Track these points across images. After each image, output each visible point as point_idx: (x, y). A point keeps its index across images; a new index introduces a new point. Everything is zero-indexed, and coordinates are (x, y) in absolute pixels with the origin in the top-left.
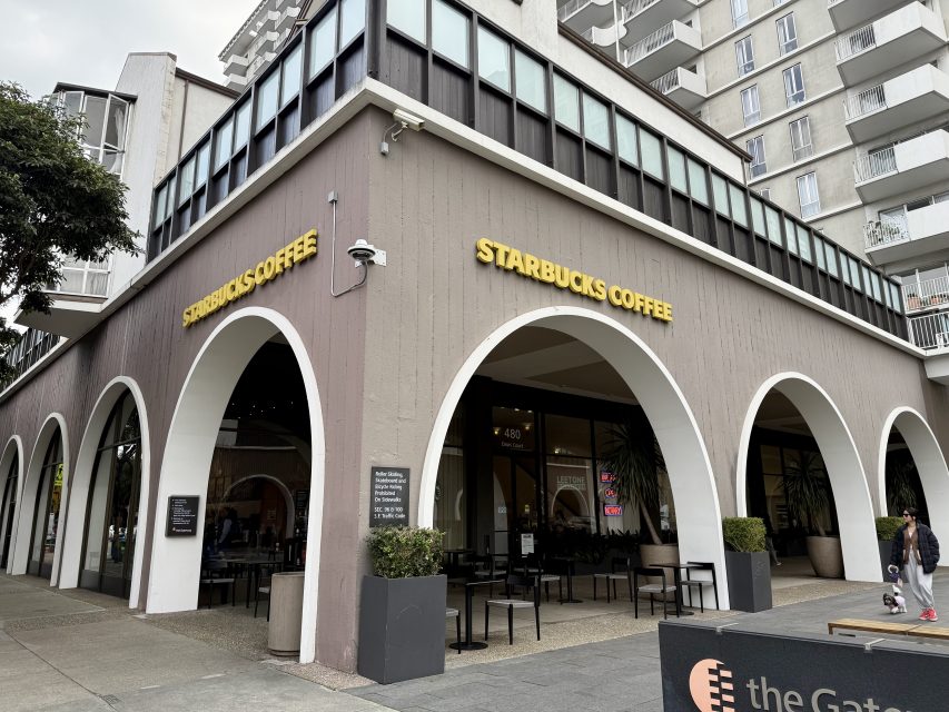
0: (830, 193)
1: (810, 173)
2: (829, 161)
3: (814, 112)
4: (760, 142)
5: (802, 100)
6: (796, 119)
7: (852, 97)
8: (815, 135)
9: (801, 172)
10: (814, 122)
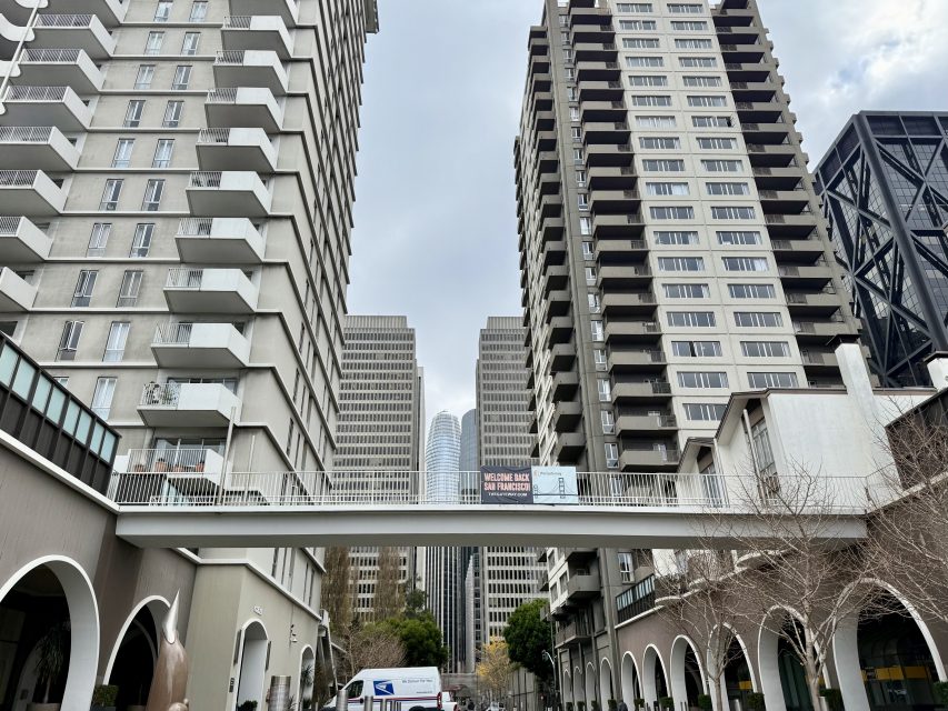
0: (135, 347)
1: (126, 323)
2: (146, 318)
3: (150, 271)
4: (93, 277)
5: (144, 255)
6: (133, 270)
7: (183, 272)
8: (143, 290)
9: (118, 318)
10: (146, 279)
